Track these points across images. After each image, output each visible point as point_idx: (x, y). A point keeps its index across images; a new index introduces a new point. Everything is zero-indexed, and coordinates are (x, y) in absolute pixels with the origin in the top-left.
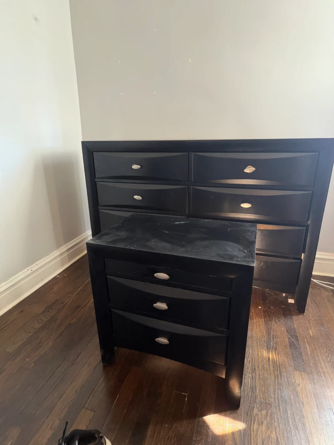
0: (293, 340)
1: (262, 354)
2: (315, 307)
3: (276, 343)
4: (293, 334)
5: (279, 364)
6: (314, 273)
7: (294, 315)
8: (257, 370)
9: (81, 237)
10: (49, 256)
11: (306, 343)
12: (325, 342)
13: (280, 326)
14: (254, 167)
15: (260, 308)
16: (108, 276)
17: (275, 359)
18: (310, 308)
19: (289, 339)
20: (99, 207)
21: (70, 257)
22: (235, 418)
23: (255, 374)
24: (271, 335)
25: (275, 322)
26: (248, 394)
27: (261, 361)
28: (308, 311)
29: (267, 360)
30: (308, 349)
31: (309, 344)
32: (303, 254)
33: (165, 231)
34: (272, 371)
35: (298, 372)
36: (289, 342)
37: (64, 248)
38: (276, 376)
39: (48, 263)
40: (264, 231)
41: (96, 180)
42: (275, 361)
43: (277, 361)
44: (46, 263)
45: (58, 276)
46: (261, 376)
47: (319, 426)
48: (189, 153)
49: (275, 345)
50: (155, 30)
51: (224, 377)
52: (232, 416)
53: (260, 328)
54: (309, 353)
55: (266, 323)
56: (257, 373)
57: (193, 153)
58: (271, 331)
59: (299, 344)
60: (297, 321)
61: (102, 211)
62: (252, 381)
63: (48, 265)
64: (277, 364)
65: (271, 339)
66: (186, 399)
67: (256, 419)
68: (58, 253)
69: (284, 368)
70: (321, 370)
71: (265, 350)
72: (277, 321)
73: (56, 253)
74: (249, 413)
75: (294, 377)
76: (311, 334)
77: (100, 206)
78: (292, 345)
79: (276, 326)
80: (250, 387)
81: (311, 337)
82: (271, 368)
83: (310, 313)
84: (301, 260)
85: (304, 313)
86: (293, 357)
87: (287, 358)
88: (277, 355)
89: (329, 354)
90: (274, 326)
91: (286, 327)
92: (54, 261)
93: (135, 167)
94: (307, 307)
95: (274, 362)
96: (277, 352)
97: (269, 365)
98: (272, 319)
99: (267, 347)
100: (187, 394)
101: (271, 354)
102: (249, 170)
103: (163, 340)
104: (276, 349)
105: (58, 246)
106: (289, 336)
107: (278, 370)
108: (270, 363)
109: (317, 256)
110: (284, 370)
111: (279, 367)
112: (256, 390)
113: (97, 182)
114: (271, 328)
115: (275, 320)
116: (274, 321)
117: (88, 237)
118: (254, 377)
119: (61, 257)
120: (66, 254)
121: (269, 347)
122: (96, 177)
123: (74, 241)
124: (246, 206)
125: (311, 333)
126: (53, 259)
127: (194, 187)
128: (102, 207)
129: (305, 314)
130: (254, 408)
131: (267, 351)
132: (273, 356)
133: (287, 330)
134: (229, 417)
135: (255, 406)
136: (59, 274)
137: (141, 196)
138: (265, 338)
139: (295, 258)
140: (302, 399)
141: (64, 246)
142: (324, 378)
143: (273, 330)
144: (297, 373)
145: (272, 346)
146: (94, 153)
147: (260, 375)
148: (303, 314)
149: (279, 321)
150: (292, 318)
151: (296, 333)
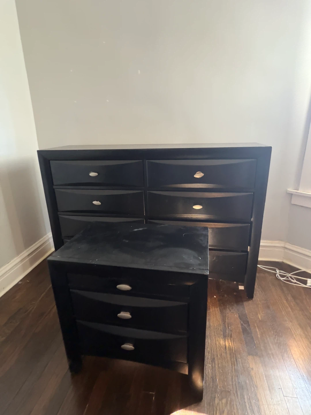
0: (245, 326)
1: (219, 343)
2: (262, 292)
3: (231, 330)
4: (244, 320)
5: (235, 351)
7: (246, 301)
8: (216, 359)
9: (42, 241)
10: (9, 264)
11: (257, 328)
12: (271, 325)
13: (233, 313)
14: (202, 173)
15: (215, 297)
16: (71, 290)
17: (231, 346)
18: (257, 292)
19: (242, 325)
20: (59, 213)
21: (32, 262)
22: (199, 411)
23: (215, 364)
24: (226, 323)
25: (229, 309)
26: (209, 385)
27: (219, 350)
28: (256, 295)
29: (224, 348)
30: (258, 333)
31: (258, 328)
32: (249, 247)
33: (124, 240)
34: (229, 358)
35: (251, 356)
36: (242, 328)
37: (25, 253)
38: (233, 363)
39: (8, 271)
40: (215, 229)
41: (54, 187)
42: (231, 348)
43: (233, 348)
44: (7, 272)
45: (20, 283)
46: (220, 365)
47: (271, 407)
48: (143, 161)
49: (230, 333)
50: (104, 42)
51: (187, 373)
52: (196, 409)
53: (216, 317)
54: (259, 336)
55: (221, 312)
56: (216, 362)
57: (147, 161)
58: (226, 320)
59: (250, 329)
60: (248, 307)
61: (63, 216)
62: (212, 371)
63: (9, 273)
64: (233, 351)
65: (227, 327)
66: (154, 398)
67: (218, 408)
68: (19, 260)
69: (239, 354)
70: (270, 352)
71: (222, 338)
72: (230, 309)
73: (17, 260)
74: (211, 404)
75: (248, 362)
76: (260, 318)
78: (245, 331)
79: (230, 314)
80: (211, 377)
81: (260, 321)
82: (228, 356)
83: (258, 298)
84: (247, 252)
86: (246, 343)
87: (241, 344)
88: (232, 342)
89: (276, 335)
90: (228, 314)
91: (239, 314)
92: (15, 268)
93: (92, 174)
94: (255, 292)
95: (230, 349)
96: (232, 339)
97: (226, 353)
98: (226, 307)
99: (224, 335)
100: (154, 393)
101: (228, 342)
102: (198, 175)
103: (129, 346)
104: (231, 337)
105: (18, 253)
106: (242, 323)
107: (234, 356)
108: (227, 351)
109: (261, 244)
110: (239, 356)
111: (235, 354)
112: (216, 380)
113: (55, 189)
114: (226, 315)
115: (229, 308)
116: (228, 309)
117: (50, 239)
118: (213, 367)
119: (22, 263)
120: (27, 259)
121: (225, 335)
122: (55, 183)
123: (35, 245)
124: (197, 207)
125: (259, 317)
126: (15, 265)
127: (149, 191)
128: (61, 213)
129: (253, 299)
130: (215, 398)
131: (224, 339)
132: (229, 344)
133: (239, 316)
134: (194, 410)
135: (216, 396)
136: (21, 281)
137: (100, 202)
138: (221, 327)
139: (242, 251)
140: (256, 383)
141: (25, 252)
142: (273, 360)
143: (228, 317)
144: (250, 358)
145: (227, 333)
146: (50, 161)
147: (219, 364)
148: (252, 300)
149: (232, 308)
150: (243, 304)
151: (248, 318)
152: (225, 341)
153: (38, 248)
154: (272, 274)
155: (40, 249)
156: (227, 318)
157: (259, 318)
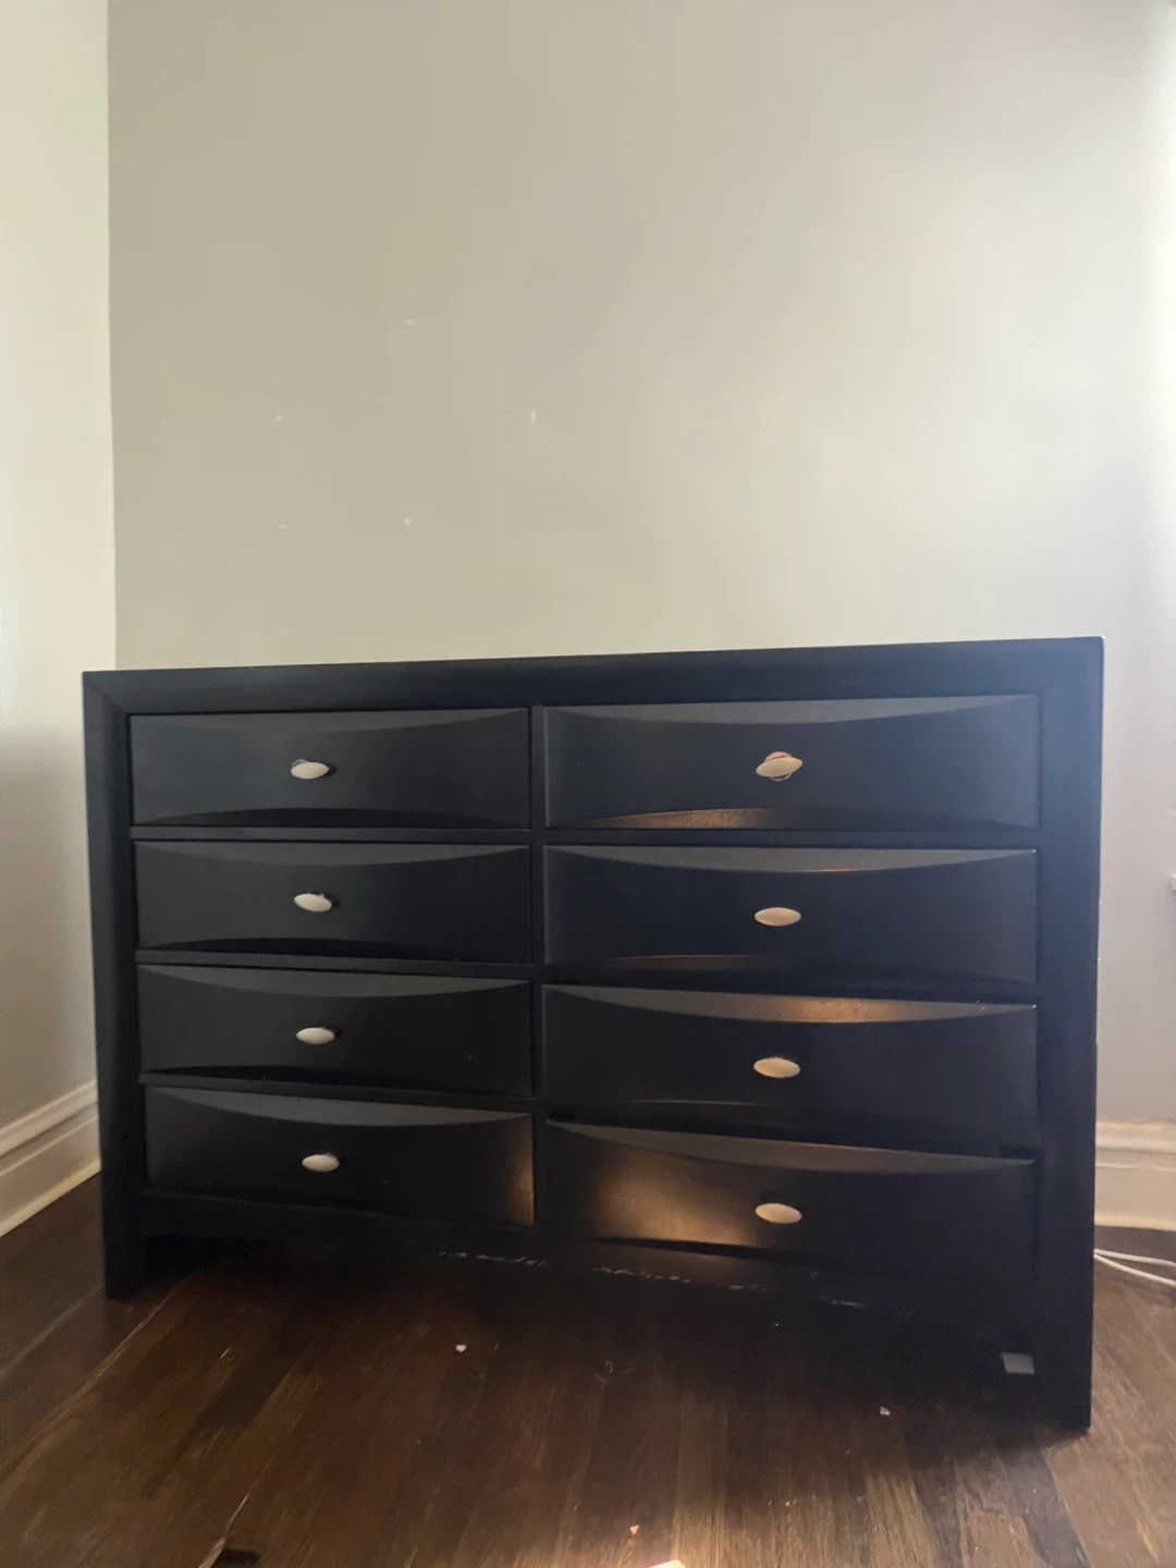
2: (1126, 1387)
4: (1064, 1556)
6: (1101, 1218)
7: (1048, 1441)
13: (998, 1513)
14: (794, 756)
15: (887, 1413)
18: (1106, 1392)
20: (140, 955)
25: (970, 1490)
28: (1100, 1412)
41: (135, 832)
48: (530, 713)
53: (904, 1541)
55: (930, 1506)
57: (546, 708)
58: (960, 1556)
60: (1071, 1477)
61: (153, 968)
72: (977, 1487)
76: (1150, 1547)
77: (144, 949)
79: (979, 1519)
83: (1115, 1423)
84: (1037, 1156)
85: (1089, 1425)
90: (966, 1517)
91: (1026, 1519)
93: (305, 770)
94: (1094, 1393)
98: (953, 1476)
102: (777, 769)
113: (137, 843)
114: (956, 1531)
115: (965, 1481)
116: (961, 1488)
122: (138, 818)
124: (776, 917)
125: (1146, 1540)
127: (555, 847)
128: (157, 952)
129: (1092, 1430)
133: (1033, 1535)
137: (325, 897)
139: (1008, 1151)
143: (970, 1542)
146: (134, 719)
148: (1085, 1435)
149: (988, 1484)
150: (1042, 1460)
151: (1081, 1547)
153: (43, 1134)
154: (1164, 1294)
155: (50, 1145)
156: (964, 1546)
157: (1146, 1552)
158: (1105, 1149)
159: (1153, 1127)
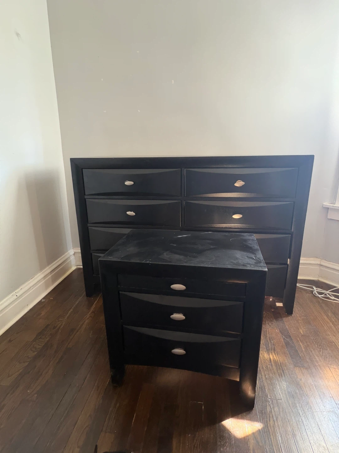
0: (288, 340)
1: (263, 356)
2: (300, 308)
3: (274, 345)
4: (286, 334)
5: (280, 363)
7: (284, 317)
8: (262, 370)
9: (64, 257)
10: (33, 279)
11: (300, 342)
12: (315, 339)
13: (274, 328)
14: (243, 181)
16: (120, 292)
17: (276, 359)
18: (296, 309)
19: (284, 339)
20: (89, 225)
21: (54, 279)
22: (251, 419)
23: (261, 375)
24: (268, 337)
26: (258, 394)
27: (264, 363)
28: (295, 312)
29: (269, 361)
30: (302, 347)
31: (302, 342)
32: (289, 259)
33: (172, 244)
34: (275, 370)
35: (297, 368)
36: (285, 342)
37: (48, 270)
38: (280, 374)
39: (32, 286)
41: (86, 197)
42: (276, 360)
43: (277, 360)
44: (31, 287)
45: (43, 300)
46: (267, 376)
47: (325, 413)
48: (181, 169)
49: (273, 347)
50: (138, 52)
51: (238, 380)
52: (248, 416)
54: (304, 350)
56: (263, 374)
57: (185, 169)
58: (267, 334)
59: (293, 343)
60: (288, 322)
61: (92, 228)
62: (260, 382)
63: (32, 289)
64: (278, 364)
65: (269, 341)
66: (203, 408)
67: (271, 416)
68: (42, 276)
69: (285, 366)
70: (317, 364)
71: (266, 352)
72: (270, 324)
73: (40, 276)
74: (263, 412)
75: (295, 373)
76: (302, 333)
77: (90, 223)
78: (287, 344)
79: (270, 329)
80: (259, 387)
81: (302, 336)
82: (274, 367)
83: (297, 314)
84: (288, 265)
85: (292, 314)
86: (291, 356)
87: (286, 356)
88: (276, 355)
89: (320, 349)
90: (268, 329)
91: (279, 329)
92: (38, 284)
93: (128, 183)
94: (294, 308)
95: (276, 362)
96: (276, 352)
97: (272, 365)
98: (266, 323)
99: (267, 349)
100: (202, 403)
101: (272, 355)
102: (239, 184)
103: (179, 351)
104: (274, 350)
105: (42, 268)
106: (284, 337)
107: (280, 368)
108: (272, 363)
110: (285, 368)
111: (281, 366)
112: (265, 390)
113: (86, 199)
114: (267, 331)
115: (268, 324)
116: (267, 325)
117: (71, 257)
118: (260, 378)
120: (50, 276)
121: (268, 348)
122: (86, 193)
123: (57, 262)
124: (236, 216)
125: (301, 331)
126: (38, 281)
127: (187, 201)
128: (91, 224)
129: (293, 315)
130: (266, 406)
131: (267, 352)
132: (274, 357)
133: (280, 331)
134: (247, 420)
135: (267, 404)
136: (44, 298)
137: (134, 212)
138: (263, 341)
139: (281, 264)
140: (306, 392)
141: (47, 268)
142: (321, 371)
143: (269, 332)
144: (297, 370)
145: (270, 347)
146: (83, 169)
147: (265, 375)
148: (291, 316)
149: (272, 324)
150: (283, 320)
151: (289, 333)
152: (269, 354)
153: (60, 265)
154: (309, 291)
155: (61, 267)
156: (268, 333)
157: (301, 333)
158: (302, 263)
159: (312, 259)
